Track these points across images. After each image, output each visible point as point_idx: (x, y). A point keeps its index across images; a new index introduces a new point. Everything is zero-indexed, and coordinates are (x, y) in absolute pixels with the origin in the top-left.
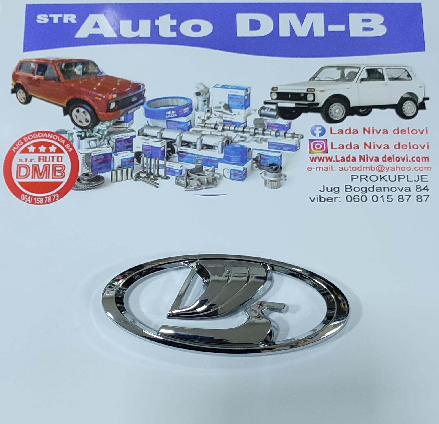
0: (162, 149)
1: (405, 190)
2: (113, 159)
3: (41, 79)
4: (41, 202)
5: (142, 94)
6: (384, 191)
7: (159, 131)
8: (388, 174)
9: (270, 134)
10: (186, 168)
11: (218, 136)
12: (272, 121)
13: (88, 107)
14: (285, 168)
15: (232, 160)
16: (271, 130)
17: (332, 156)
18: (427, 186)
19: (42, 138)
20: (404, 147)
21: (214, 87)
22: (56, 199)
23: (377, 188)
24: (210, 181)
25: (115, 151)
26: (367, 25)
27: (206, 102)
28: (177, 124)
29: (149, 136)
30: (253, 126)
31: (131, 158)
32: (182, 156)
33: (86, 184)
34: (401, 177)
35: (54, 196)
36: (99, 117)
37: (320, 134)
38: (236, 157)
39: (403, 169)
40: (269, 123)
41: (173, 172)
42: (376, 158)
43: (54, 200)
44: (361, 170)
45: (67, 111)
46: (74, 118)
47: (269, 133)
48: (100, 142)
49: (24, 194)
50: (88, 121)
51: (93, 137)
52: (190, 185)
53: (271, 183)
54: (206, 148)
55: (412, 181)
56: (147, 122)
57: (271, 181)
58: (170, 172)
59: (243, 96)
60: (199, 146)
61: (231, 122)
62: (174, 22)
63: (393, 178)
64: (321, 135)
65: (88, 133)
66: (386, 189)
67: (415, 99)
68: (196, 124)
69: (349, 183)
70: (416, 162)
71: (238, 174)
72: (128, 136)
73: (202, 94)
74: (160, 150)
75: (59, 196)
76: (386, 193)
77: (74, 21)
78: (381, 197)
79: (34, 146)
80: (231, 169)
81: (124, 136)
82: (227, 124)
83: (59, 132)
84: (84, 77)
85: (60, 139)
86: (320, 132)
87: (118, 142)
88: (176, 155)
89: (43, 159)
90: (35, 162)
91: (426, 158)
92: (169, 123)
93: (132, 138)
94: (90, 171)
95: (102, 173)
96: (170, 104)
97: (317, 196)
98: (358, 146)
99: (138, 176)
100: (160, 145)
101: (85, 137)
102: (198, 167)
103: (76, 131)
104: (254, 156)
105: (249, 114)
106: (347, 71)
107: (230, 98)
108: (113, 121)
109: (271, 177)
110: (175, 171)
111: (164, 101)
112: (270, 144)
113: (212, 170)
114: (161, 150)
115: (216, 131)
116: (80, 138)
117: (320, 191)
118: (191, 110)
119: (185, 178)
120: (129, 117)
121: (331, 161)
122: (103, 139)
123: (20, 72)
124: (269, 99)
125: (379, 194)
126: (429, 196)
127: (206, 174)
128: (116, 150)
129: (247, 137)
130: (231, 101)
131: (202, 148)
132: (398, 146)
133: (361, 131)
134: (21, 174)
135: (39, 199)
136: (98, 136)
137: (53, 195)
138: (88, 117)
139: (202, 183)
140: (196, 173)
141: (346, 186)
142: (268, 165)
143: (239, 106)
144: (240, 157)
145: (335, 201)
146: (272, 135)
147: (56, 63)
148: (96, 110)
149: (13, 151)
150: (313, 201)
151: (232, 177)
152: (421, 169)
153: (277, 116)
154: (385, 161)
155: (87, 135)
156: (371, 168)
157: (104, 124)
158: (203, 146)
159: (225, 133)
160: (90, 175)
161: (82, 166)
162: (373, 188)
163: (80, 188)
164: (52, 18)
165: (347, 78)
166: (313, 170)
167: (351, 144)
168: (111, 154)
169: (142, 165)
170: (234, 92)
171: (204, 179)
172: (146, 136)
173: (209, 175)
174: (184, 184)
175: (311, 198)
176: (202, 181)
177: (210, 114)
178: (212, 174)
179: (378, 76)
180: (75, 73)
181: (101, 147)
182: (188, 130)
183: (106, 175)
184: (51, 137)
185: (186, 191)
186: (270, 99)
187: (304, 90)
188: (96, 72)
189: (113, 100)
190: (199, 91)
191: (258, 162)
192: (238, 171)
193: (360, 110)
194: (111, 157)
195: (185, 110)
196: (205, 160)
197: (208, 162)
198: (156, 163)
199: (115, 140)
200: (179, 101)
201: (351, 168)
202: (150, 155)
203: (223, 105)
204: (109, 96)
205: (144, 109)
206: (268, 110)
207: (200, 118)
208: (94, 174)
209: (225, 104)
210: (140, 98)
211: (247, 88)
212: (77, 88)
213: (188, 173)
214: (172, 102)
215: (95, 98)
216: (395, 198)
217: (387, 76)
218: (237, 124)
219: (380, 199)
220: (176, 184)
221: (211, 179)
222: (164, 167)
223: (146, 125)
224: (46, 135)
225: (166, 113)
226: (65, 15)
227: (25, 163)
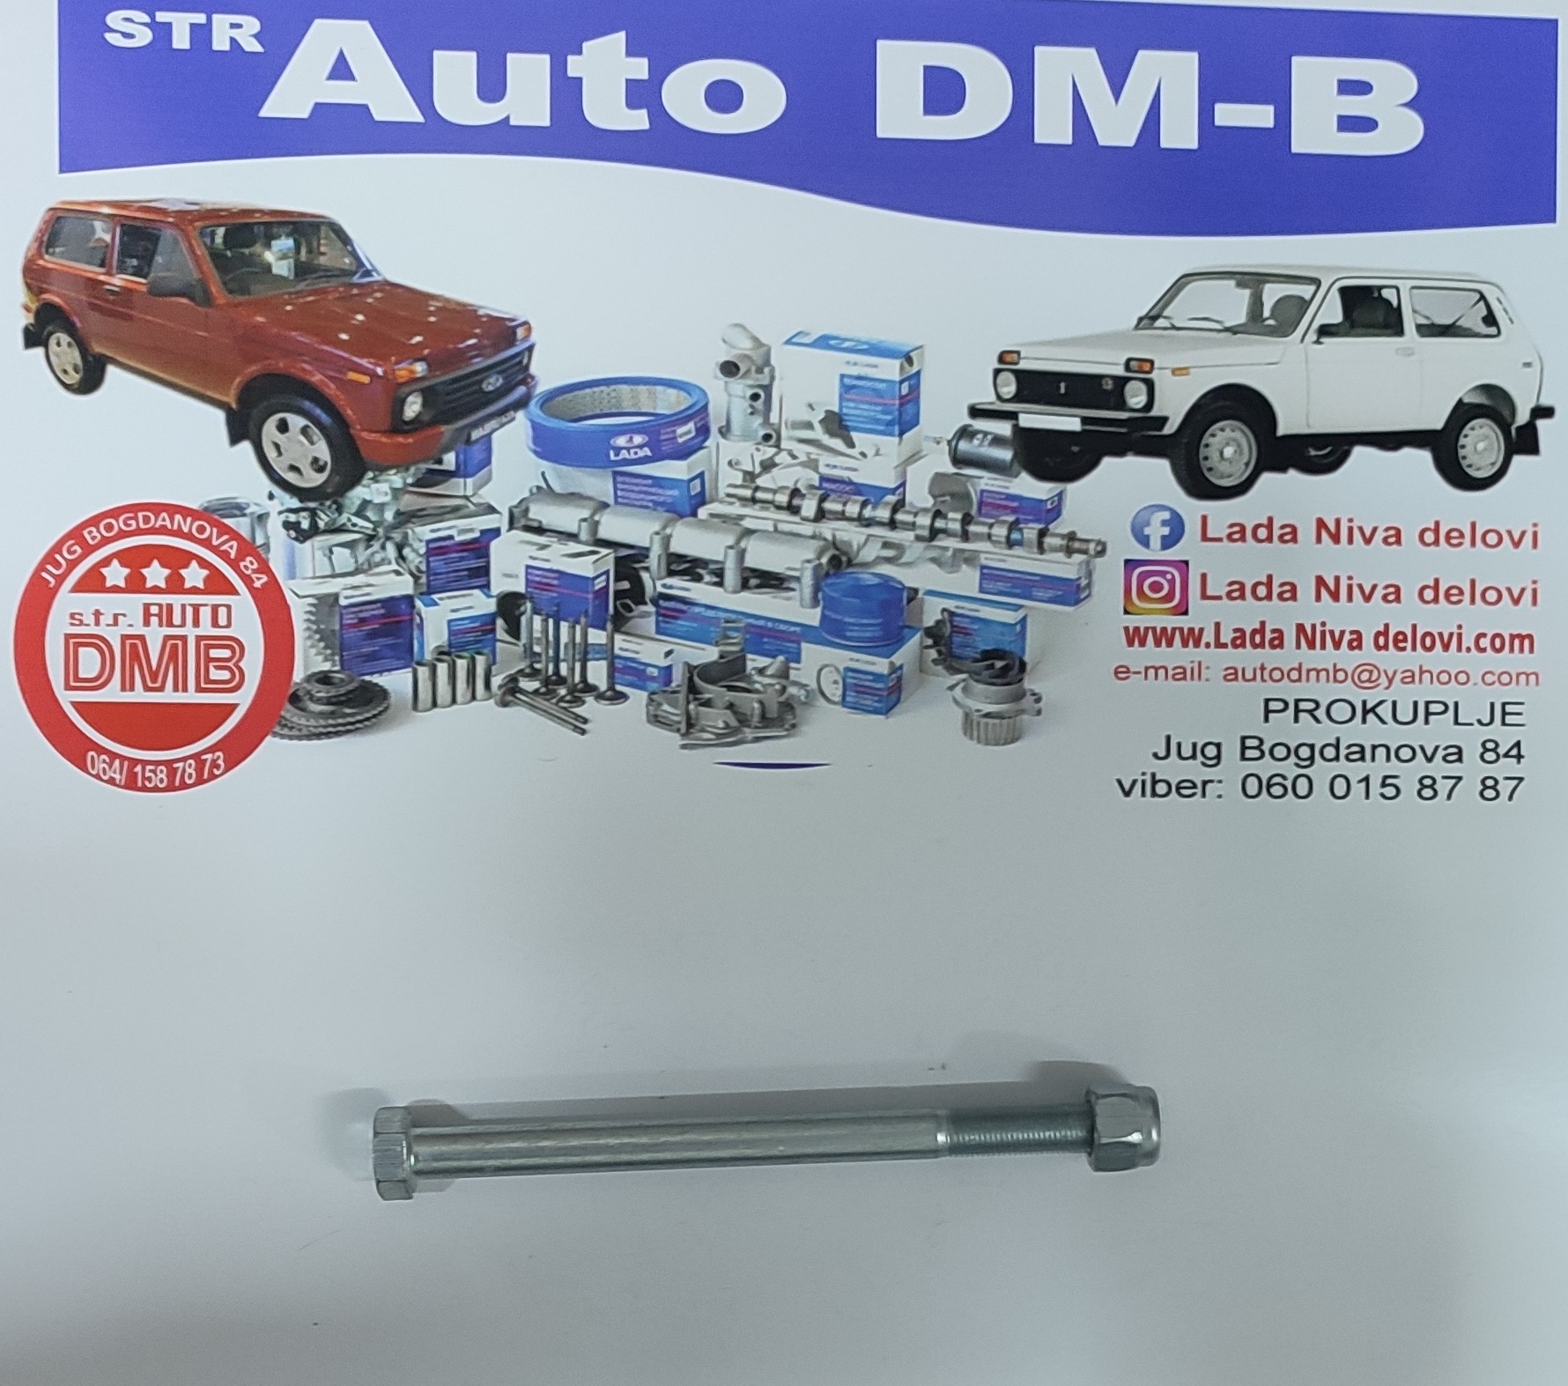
0: (600, 583)
1: (1444, 759)
2: (417, 619)
3: (136, 291)
4: (161, 781)
5: (521, 362)
6: (1373, 759)
7: (586, 514)
8: (1389, 696)
9: (989, 536)
10: (685, 660)
11: (799, 539)
12: (996, 483)
13: (318, 411)
14: (1033, 668)
15: (848, 634)
16: (991, 521)
17: (1201, 626)
18: (1518, 744)
19: (154, 531)
20: (1452, 595)
21: (788, 342)
22: (216, 772)
23: (1349, 747)
24: (773, 711)
25: (424, 589)
26: (1355, 106)
27: (759, 404)
28: (652, 486)
29: (548, 534)
30: (929, 502)
31: (483, 619)
32: (671, 611)
33: (322, 714)
34: (1434, 708)
35: (206, 760)
36: (363, 453)
37: (1164, 537)
38: (865, 621)
39: (1444, 678)
40: (985, 494)
41: (637, 673)
42: (1354, 636)
43: (206, 776)
44: (1299, 680)
45: (242, 427)
46: (271, 454)
47: (984, 530)
48: (370, 551)
49: (97, 753)
50: (321, 469)
51: (341, 530)
52: (697, 728)
53: (987, 725)
54: (758, 587)
55: (1471, 724)
56: (543, 474)
57: (987, 715)
58: (626, 672)
59: (894, 382)
60: (731, 577)
61: (851, 483)
62: (640, 68)
63: (1405, 714)
64: (1168, 542)
65: (323, 516)
66: (1381, 752)
67: (1506, 413)
68: (721, 494)
69: (1260, 729)
70: (1489, 649)
71: (871, 687)
72: (471, 530)
73: (743, 370)
74: (590, 589)
75: (224, 761)
76: (1378, 768)
77: (253, 46)
78: (1360, 781)
79: (123, 564)
80: (848, 669)
81: (460, 529)
82: (836, 492)
83: (216, 510)
84: (301, 286)
85: (217, 539)
86: (1166, 531)
87: (434, 555)
88: (650, 608)
89: (159, 616)
90: (131, 625)
91: (1523, 641)
92: (624, 483)
93: (486, 537)
94: (334, 665)
95: (381, 672)
96: (627, 406)
97: (1144, 774)
98: (1294, 589)
99: (512, 689)
100: (592, 568)
101: (314, 531)
102: (731, 657)
103: (280, 508)
104: (929, 620)
105: (914, 457)
106: (1271, 294)
107: (849, 387)
108: (417, 469)
109: (985, 702)
110: (644, 671)
111: (604, 395)
112: (988, 575)
113: (778, 671)
114: (594, 585)
115: (796, 519)
116: (293, 534)
117: (1156, 755)
118: (704, 431)
119: (681, 697)
120: (476, 452)
121: (1197, 644)
122: (382, 540)
123: (53, 254)
124: (987, 398)
125: (1356, 771)
126: (1521, 779)
127: (757, 686)
128: (431, 585)
129: (907, 544)
130: (849, 400)
131: (745, 585)
132: (1434, 592)
133: (1307, 531)
134: (82, 675)
135: (150, 771)
136: (362, 527)
137: (204, 757)
138: (322, 451)
139: (741, 718)
140: (721, 680)
141: (1243, 739)
142: (978, 656)
143: (877, 421)
144: (879, 621)
145: (1204, 795)
146: (994, 538)
147: (192, 222)
148: (348, 420)
149: (49, 582)
150: (1127, 794)
151: (848, 699)
152: (1505, 678)
153: (1016, 467)
154: (1386, 647)
155: (321, 524)
156: (1336, 671)
157: (380, 478)
158: (745, 575)
159: (827, 529)
160: (336, 681)
161: (304, 645)
162: (1337, 747)
163: (300, 730)
164: (170, 24)
165: (1271, 322)
166: (1132, 677)
167: (1269, 584)
168: (409, 599)
169: (524, 645)
170: (862, 365)
171: (750, 703)
172: (540, 530)
173: (770, 690)
174: (679, 723)
175: (1124, 782)
176: (740, 710)
177: (774, 450)
178: (777, 687)
179: (1380, 316)
180: (268, 268)
181: (372, 572)
182: (694, 514)
183: (396, 682)
184: (186, 530)
185: (684, 747)
186: (993, 398)
187: (1117, 364)
188: (346, 267)
189: (415, 387)
190: (735, 355)
191: (943, 642)
192: (871, 678)
193: (1309, 452)
194: (411, 614)
195: (680, 431)
196: (752, 630)
197: (766, 640)
198: (578, 639)
199: (423, 544)
200: (660, 396)
201: (1266, 676)
202: (555, 608)
203: (822, 416)
204: (399, 369)
205: (529, 424)
206: (982, 441)
207: (737, 463)
208: (350, 676)
209: (828, 412)
210: (513, 380)
211: (912, 351)
212: (275, 330)
213: (691, 679)
214: (635, 397)
215: (345, 374)
216: (1409, 786)
217: (1415, 319)
218: (870, 495)
219: (1358, 789)
220: (649, 721)
221: (775, 707)
222: (605, 656)
223: (539, 488)
224: (167, 518)
225: (612, 442)
226: (216, 17)
227: (93, 630)
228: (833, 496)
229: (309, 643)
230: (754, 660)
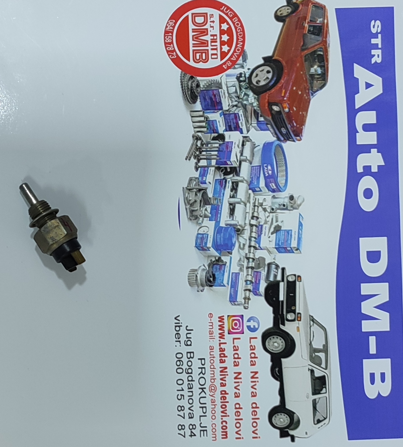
0: (228, 162)
1: (190, 413)
2: (216, 111)
3: (304, 30)
4: (167, 41)
5: (290, 138)
6: (189, 392)
7: (248, 158)
8: (207, 396)
9: (248, 275)
10: (208, 188)
11: (244, 219)
12: (263, 276)
13: (273, 82)
14: (211, 290)
15: (218, 235)
16: (252, 275)
17: (225, 338)
18: (195, 435)
19: (237, 37)
20: (238, 414)
21: (300, 215)
22: (170, 56)
23: (192, 384)
24: (194, 213)
25: (225, 113)
26: (378, 378)
27: (282, 207)
28: (257, 177)
29: (242, 148)
30: (257, 257)
31: (217, 129)
32: (222, 183)
33: (188, 85)
34: (204, 409)
36: (262, 94)
37: (250, 326)
38: (222, 239)
39: (213, 412)
40: (260, 273)
41: (204, 174)
42: (224, 384)
43: (169, 53)
44: (211, 368)
45: (268, 60)
46: (260, 69)
47: (250, 273)
48: (235, 97)
49: (175, 22)
50: (257, 83)
51: (240, 89)
52: (189, 192)
53: (194, 276)
54: (230, 208)
55: (200, 421)
56: (259, 146)
57: (196, 276)
58: (204, 171)
59: (290, 245)
60: (232, 200)
61: (261, 234)
62: (374, 169)
63: (202, 401)
64: (249, 327)
65: (244, 84)
66: (191, 394)
67: (291, 427)
68: (257, 197)
69: (196, 357)
70: (222, 425)
71: (203, 242)
72: (242, 126)
73: (291, 201)
74: (227, 160)
75: (174, 58)
76: (186, 393)
77: (373, 61)
78: (182, 388)
79: (228, 28)
80: (208, 235)
81: (242, 122)
82: (258, 230)
83: (244, 54)
84: (308, 76)
85: (236, 55)
86: (252, 327)
87: (234, 115)
88: (222, 177)
89: (214, 39)
90: (210, 31)
91: (225, 435)
92: (258, 169)
93: (240, 130)
94: (202, 88)
95: (200, 101)
96: (279, 169)
97: (182, 323)
98: (237, 365)
99: (198, 138)
100: (233, 160)
101: (240, 82)
102: (210, 201)
103: (246, 72)
104: (223, 258)
105: (270, 252)
106: (322, 355)
107: (288, 232)
108: (258, 110)
109: (200, 275)
110: (205, 176)
111: (282, 162)
112: (237, 275)
113: (206, 214)
115: (250, 219)
116: (239, 75)
117: (187, 326)
118: (273, 191)
119: (197, 187)
120: (264, 126)
122: (238, 100)
123: (312, 7)
124: (288, 272)
125: (185, 387)
126: (184, 437)
127: (202, 209)
128: (226, 115)
129: (244, 251)
130: (285, 233)
131: (230, 204)
132: (238, 407)
133: (254, 368)
134: (196, 18)
135: (170, 37)
136: (241, 95)
137: (174, 52)
138: (262, 83)
139: (193, 204)
140: (203, 199)
141: (193, 352)
142: (214, 273)
143: (279, 241)
144: (222, 244)
145: (176, 341)
146: (247, 276)
147: (324, 45)
148: (270, 91)
149: (222, 8)
150: (176, 318)
151: (199, 235)
152: (214, 430)
153: (268, 282)
154: (222, 394)
155: (241, 83)
156: (214, 379)
157: (255, 100)
158: (234, 205)
159: (248, 227)
160: (197, 89)
161: (207, 80)
162: (192, 381)
163: (183, 79)
164: (378, 38)
165: (314, 355)
166: (210, 319)
167: (239, 358)
168: (222, 109)
169: (210, 142)
170: (295, 236)
171: (197, 207)
172: (243, 145)
173: (201, 212)
174: (190, 186)
175: (179, 317)
176: (195, 204)
177: (269, 211)
178: (202, 215)
179: (317, 388)
180: (312, 67)
181: (229, 98)
182: (250, 189)
183: (198, 106)
184: (238, 46)
185: (183, 188)
186: (288, 274)
187: (299, 310)
188: (314, 88)
189: (281, 108)
190: (295, 199)
191: (217, 262)
192: (206, 242)
193: (277, 368)
194: (218, 110)
195: (273, 184)
196: (218, 207)
197: (215, 211)
198: (212, 157)
199: (237, 112)
200: (283, 178)
201: (212, 358)
202: (221, 150)
203: (280, 225)
204: (286, 104)
205: (273, 141)
206: (275, 272)
207: (265, 201)
208: (199, 92)
209: (281, 226)
210: (285, 136)
211: (299, 250)
212: (295, 69)
213: (203, 190)
214: (282, 171)
215: (284, 89)
216: (181, 403)
217: (317, 398)
218: (258, 240)
219: (180, 388)
220: (190, 178)
221: (196, 214)
222: (208, 165)
223: (255, 144)
224: (241, 40)
225: (269, 165)
226: (380, 51)
227: (209, 20)
228: (257, 229)
229: (208, 81)
230: (209, 208)
